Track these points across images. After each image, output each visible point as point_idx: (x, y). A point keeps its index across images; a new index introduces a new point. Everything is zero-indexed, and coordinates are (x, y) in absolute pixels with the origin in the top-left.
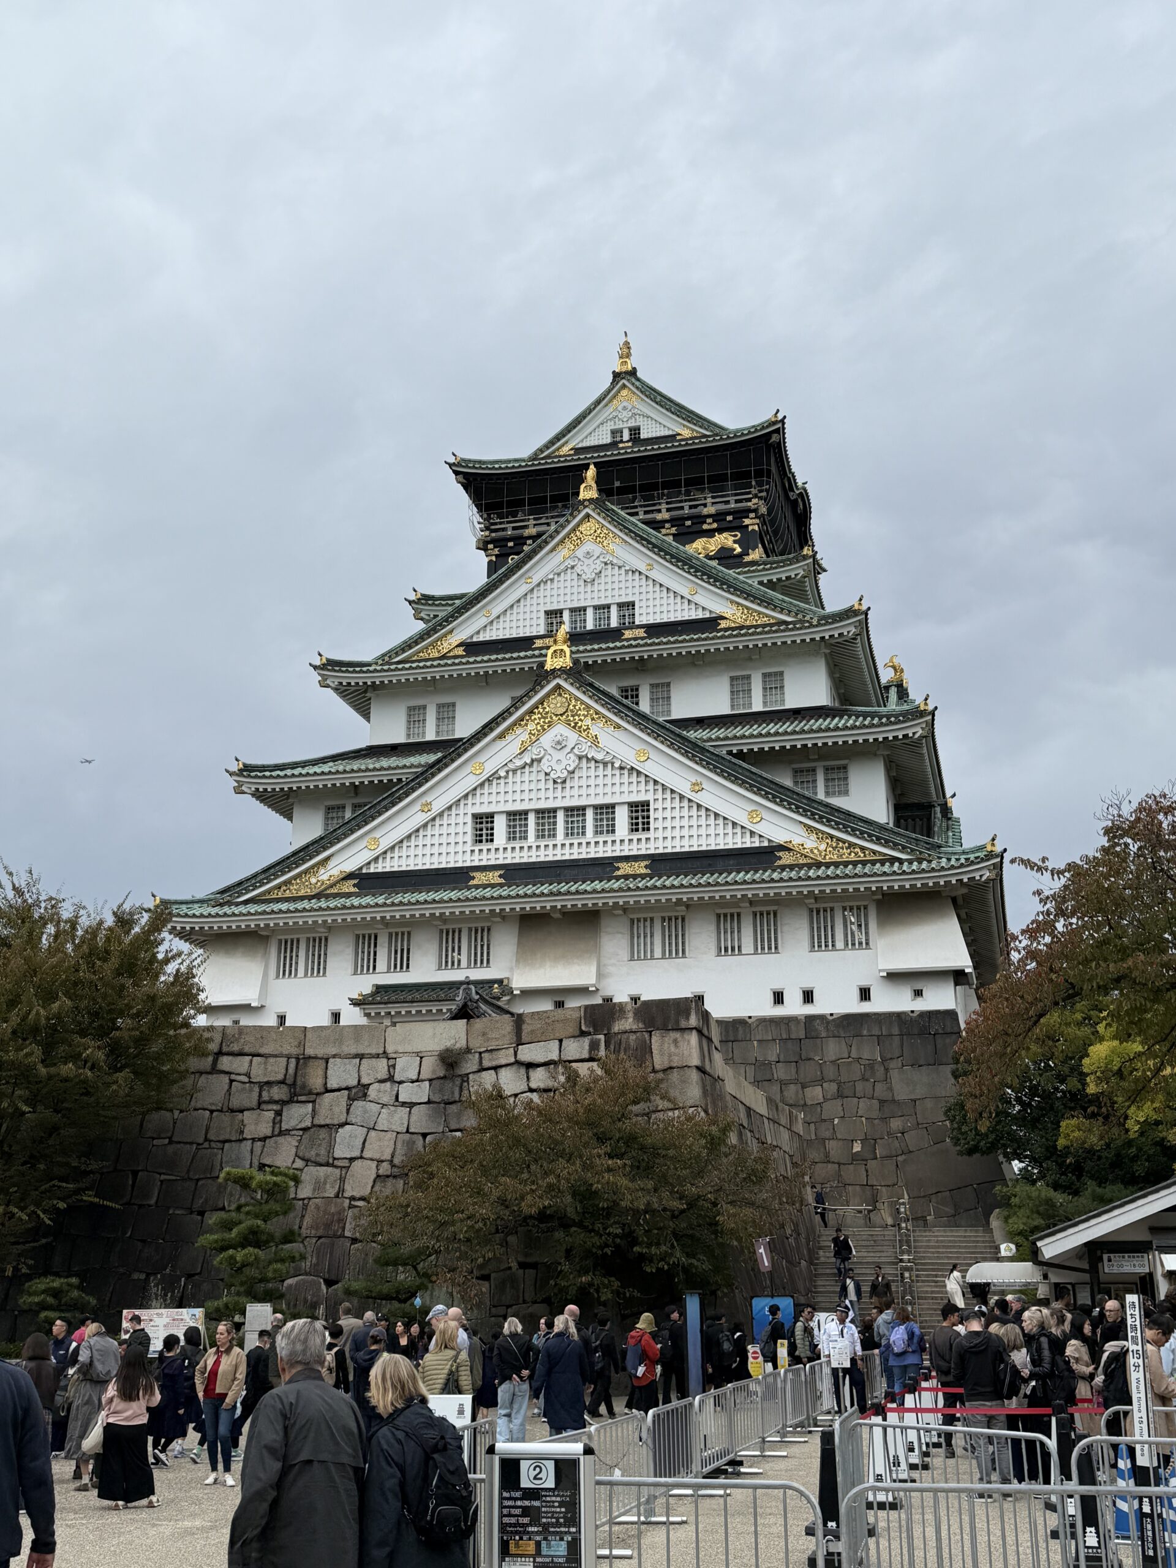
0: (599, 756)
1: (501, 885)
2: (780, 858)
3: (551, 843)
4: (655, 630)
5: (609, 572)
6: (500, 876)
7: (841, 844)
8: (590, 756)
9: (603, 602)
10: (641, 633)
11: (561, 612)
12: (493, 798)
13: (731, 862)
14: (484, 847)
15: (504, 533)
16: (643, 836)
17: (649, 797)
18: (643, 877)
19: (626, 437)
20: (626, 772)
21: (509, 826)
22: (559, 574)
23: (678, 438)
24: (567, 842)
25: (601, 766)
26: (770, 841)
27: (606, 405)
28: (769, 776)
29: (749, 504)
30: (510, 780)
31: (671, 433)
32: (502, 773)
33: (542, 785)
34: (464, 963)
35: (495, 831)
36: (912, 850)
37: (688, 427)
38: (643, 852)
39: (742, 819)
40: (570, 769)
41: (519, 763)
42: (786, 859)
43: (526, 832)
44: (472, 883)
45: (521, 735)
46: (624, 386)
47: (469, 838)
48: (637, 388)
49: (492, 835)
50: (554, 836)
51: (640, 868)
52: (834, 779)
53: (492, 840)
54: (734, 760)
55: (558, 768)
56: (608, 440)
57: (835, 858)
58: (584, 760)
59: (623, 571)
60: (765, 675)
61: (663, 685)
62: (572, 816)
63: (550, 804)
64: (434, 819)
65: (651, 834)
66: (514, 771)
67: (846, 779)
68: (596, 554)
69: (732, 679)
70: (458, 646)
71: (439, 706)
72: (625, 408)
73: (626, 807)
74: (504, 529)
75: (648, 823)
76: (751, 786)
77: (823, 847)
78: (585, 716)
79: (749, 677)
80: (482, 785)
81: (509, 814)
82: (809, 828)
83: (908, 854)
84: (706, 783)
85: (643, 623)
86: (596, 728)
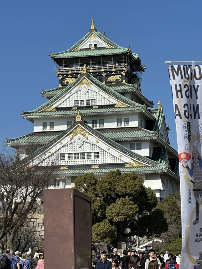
0: (88, 142)
1: (67, 170)
2: (126, 165)
3: (77, 160)
4: (100, 107)
5: (89, 91)
6: (67, 168)
7: (138, 163)
8: (86, 141)
9: (88, 99)
10: (97, 107)
11: (78, 101)
12: (65, 150)
13: (116, 166)
14: (63, 161)
15: (63, 72)
16: (97, 159)
17: (99, 151)
18: (97, 169)
19: (93, 47)
20: (94, 145)
21: (68, 156)
22: (78, 92)
23: (106, 48)
24: (81, 161)
25: (88, 144)
26: (124, 162)
27: (88, 38)
28: (124, 147)
29: (123, 68)
30: (68, 146)
31: (104, 46)
32: (67, 145)
33: (75, 147)
35: (65, 157)
36: (152, 164)
37: (108, 45)
38: (97, 163)
39: (118, 157)
40: (82, 144)
41: (70, 142)
42: (127, 166)
43: (72, 158)
44: (61, 169)
45: (71, 136)
46: (92, 33)
47: (60, 159)
48: (96, 34)
49: (65, 158)
50: (78, 159)
51: (97, 167)
52: (138, 146)
53: (65, 159)
54: (117, 143)
55: (79, 144)
56: (89, 48)
57: (137, 166)
58: (85, 142)
59: (93, 91)
60: (125, 119)
61: (102, 120)
62: (82, 154)
63: (77, 152)
64: (52, 155)
65: (99, 159)
66: (69, 144)
67: (141, 146)
68: (86, 87)
69: (118, 119)
70: (54, 108)
71: (50, 123)
72: (93, 39)
73: (94, 153)
75: (98, 157)
76: (120, 150)
77: (135, 163)
78: (85, 132)
79: (121, 119)
80: (62, 147)
81: (68, 154)
82: (132, 159)
83: (151, 165)
84: (111, 149)
85: (97, 105)
86: (87, 135)
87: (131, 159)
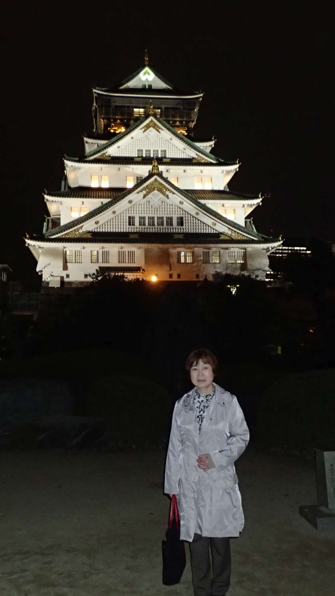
0: (169, 202)
1: (139, 239)
2: (221, 237)
3: (153, 227)
4: (173, 160)
5: (158, 139)
6: (138, 236)
7: (238, 234)
11: (143, 150)
12: (135, 212)
13: (207, 237)
14: (133, 227)
16: (182, 227)
17: (183, 216)
18: (183, 239)
19: (147, 87)
20: (176, 207)
21: (140, 221)
22: (142, 138)
24: (159, 227)
25: (168, 205)
26: (218, 231)
29: (190, 119)
30: (140, 206)
31: (163, 88)
32: (138, 204)
33: (150, 209)
34: (127, 261)
35: (135, 222)
36: (258, 237)
37: (168, 88)
38: (182, 232)
39: (210, 224)
40: (160, 205)
41: (144, 201)
43: (145, 223)
44: (130, 237)
45: (144, 192)
46: (147, 70)
47: (127, 224)
50: (154, 225)
51: (181, 237)
53: (135, 225)
55: (156, 204)
56: (141, 88)
57: (237, 238)
58: (164, 202)
59: (162, 139)
62: (159, 220)
63: (153, 216)
64: (116, 216)
65: (184, 227)
66: (142, 204)
70: (109, 157)
73: (176, 218)
75: (183, 224)
76: (214, 215)
77: (233, 234)
78: (164, 189)
79: (201, 178)
80: (131, 207)
81: (140, 217)
84: (200, 213)
85: (170, 157)
86: (167, 193)
87: (228, 228)
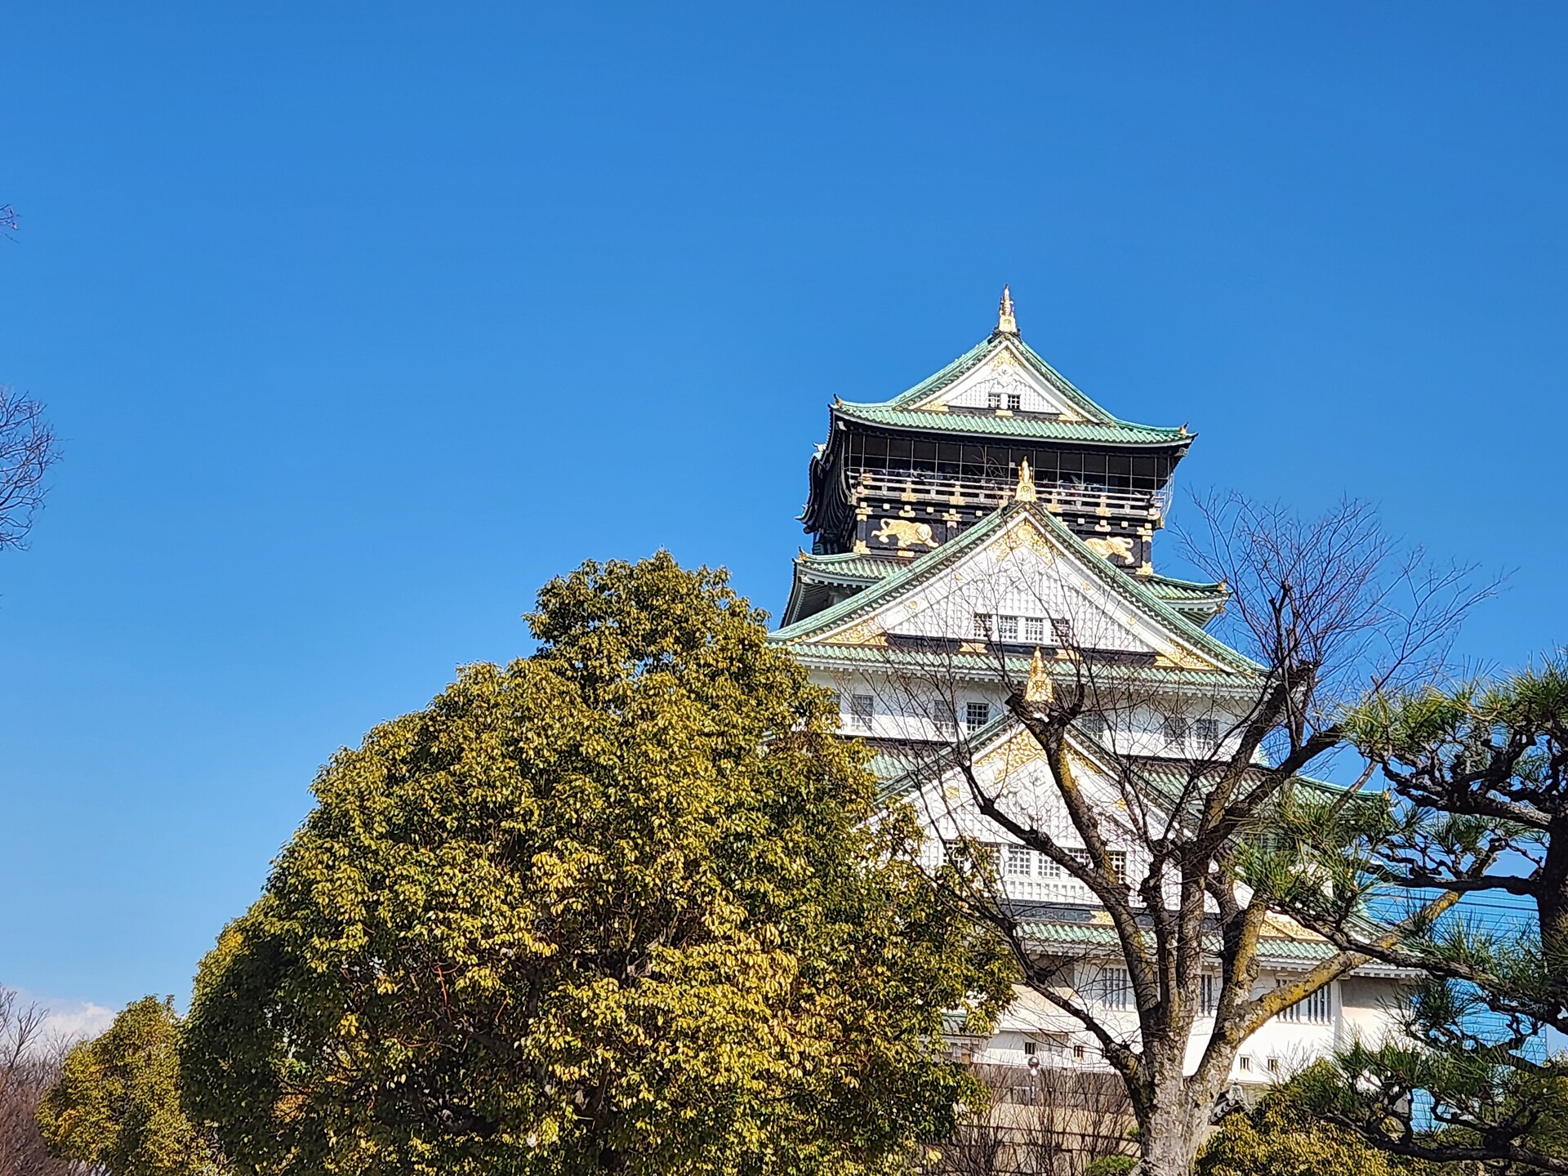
3: (1025, 881)
4: (1092, 655)
9: (1035, 614)
10: (1076, 655)
15: (878, 492)
17: (1126, 847)
19: (1004, 405)
20: (1104, 818)
23: (1062, 418)
24: (1042, 882)
27: (986, 364)
29: (1145, 513)
31: (1054, 410)
37: (1072, 409)
40: (1048, 807)
43: (998, 865)
46: (1007, 348)
48: (1021, 353)
50: (1028, 873)
55: (1037, 804)
56: (986, 405)
60: (1199, 721)
68: (1032, 562)
69: (1166, 720)
70: (879, 635)
71: (855, 698)
72: (1005, 372)
74: (879, 488)
79: (1183, 720)
80: (955, 810)
85: (1078, 645)
